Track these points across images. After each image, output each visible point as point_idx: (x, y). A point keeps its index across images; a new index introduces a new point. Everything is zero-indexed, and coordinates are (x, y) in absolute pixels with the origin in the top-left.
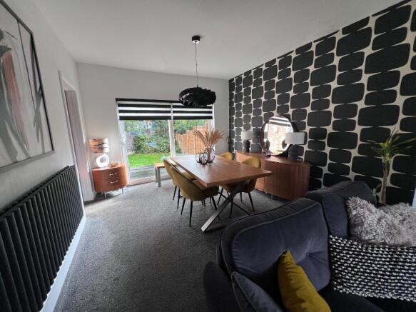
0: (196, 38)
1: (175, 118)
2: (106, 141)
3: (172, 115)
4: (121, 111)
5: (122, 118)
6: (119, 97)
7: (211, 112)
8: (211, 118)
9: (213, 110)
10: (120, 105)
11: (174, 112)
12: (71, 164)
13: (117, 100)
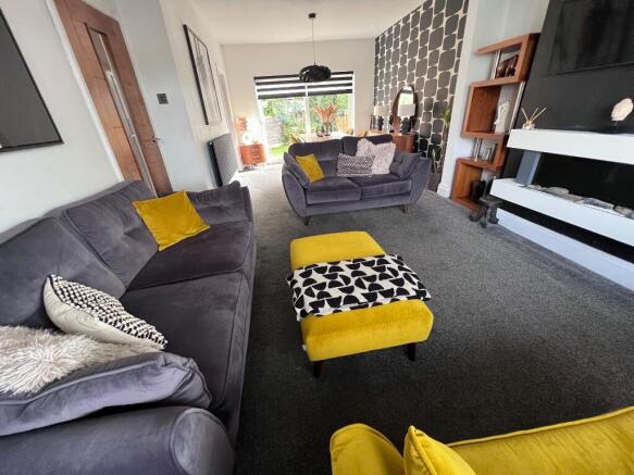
0: (312, 16)
1: (310, 94)
2: (248, 119)
3: (306, 91)
4: (259, 90)
5: (260, 97)
6: (257, 76)
7: (351, 84)
8: (350, 91)
9: (353, 81)
10: (258, 84)
11: (309, 87)
12: (227, 132)
13: (255, 78)
